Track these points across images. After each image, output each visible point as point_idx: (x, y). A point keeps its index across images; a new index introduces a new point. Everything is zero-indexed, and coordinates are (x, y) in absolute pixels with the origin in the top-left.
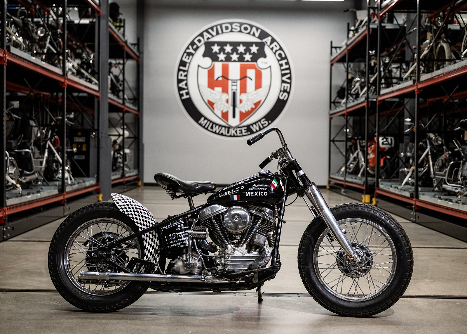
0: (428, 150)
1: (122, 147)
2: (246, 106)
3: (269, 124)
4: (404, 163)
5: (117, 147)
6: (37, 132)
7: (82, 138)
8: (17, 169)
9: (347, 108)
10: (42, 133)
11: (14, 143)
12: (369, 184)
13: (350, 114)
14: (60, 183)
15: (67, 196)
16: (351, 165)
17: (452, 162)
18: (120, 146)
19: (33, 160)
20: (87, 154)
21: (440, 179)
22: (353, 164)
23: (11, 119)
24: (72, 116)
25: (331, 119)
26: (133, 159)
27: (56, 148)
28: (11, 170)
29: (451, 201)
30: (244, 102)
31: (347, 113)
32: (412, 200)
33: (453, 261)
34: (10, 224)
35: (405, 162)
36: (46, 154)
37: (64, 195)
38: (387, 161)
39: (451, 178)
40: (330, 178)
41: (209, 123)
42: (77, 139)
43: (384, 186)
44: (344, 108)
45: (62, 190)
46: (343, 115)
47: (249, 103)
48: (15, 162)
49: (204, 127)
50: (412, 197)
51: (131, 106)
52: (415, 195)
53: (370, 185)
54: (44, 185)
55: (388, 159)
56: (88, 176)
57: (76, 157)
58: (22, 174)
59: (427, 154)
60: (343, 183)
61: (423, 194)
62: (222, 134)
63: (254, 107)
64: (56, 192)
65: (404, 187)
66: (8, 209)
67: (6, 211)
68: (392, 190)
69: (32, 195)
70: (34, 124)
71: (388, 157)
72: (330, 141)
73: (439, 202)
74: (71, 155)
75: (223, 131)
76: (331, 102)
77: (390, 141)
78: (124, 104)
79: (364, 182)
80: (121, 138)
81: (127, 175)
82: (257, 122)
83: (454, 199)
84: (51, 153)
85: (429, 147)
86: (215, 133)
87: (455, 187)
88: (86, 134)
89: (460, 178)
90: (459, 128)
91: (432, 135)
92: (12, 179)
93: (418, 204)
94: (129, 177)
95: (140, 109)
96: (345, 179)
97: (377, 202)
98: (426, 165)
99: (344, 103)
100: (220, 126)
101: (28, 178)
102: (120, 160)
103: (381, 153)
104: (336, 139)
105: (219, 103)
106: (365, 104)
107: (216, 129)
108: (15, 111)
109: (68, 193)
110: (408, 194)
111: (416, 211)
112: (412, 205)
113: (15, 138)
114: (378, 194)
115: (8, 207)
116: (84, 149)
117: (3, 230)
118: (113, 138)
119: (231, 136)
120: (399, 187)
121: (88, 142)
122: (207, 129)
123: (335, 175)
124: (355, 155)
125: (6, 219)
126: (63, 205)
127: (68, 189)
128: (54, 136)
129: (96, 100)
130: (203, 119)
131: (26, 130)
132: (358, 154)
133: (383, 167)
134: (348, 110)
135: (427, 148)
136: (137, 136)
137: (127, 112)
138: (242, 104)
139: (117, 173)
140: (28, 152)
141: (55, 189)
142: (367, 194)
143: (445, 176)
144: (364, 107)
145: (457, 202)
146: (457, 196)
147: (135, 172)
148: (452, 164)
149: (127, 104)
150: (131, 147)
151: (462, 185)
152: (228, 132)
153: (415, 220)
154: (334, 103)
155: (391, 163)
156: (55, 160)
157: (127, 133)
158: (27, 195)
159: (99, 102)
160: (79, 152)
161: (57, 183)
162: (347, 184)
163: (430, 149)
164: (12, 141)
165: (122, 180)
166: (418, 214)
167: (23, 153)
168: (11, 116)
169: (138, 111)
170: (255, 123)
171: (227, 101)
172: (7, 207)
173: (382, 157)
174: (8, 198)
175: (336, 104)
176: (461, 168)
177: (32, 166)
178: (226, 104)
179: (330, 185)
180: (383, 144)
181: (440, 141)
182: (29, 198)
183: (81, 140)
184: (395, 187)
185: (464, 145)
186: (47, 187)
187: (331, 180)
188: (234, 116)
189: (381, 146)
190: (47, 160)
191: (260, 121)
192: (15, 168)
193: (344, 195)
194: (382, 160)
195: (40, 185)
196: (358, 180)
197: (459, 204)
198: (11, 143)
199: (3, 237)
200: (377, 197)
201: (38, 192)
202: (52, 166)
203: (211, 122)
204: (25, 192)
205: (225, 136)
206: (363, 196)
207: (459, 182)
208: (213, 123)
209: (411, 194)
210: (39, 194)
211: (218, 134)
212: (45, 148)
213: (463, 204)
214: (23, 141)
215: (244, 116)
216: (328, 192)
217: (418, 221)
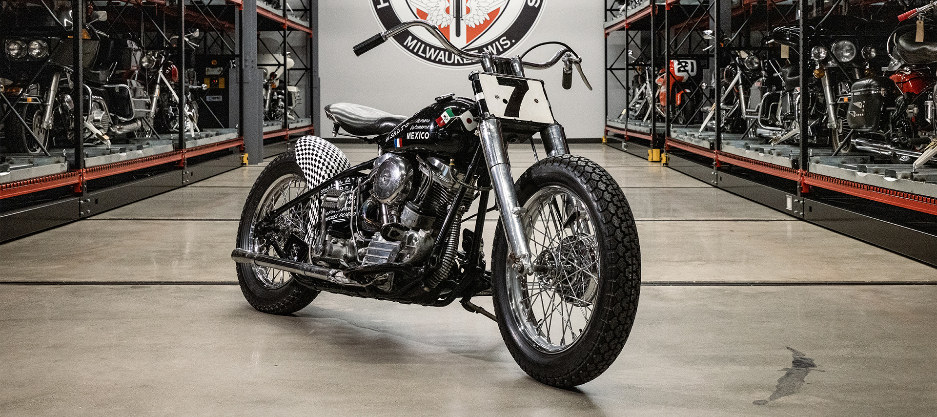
0: (738, 76)
1: (284, 83)
2: (476, 17)
3: (512, 45)
4: (708, 99)
5: (277, 83)
6: (139, 59)
7: (218, 69)
8: (106, 113)
9: (627, 18)
10: (149, 61)
11: (102, 75)
12: (657, 132)
13: (633, 26)
14: (177, 136)
15: (187, 156)
16: (637, 106)
17: (767, 93)
18: (280, 82)
19: (132, 99)
20: (225, 92)
21: (755, 119)
22: (640, 104)
23: (94, 37)
24: (197, 34)
25: (607, 35)
26: (303, 101)
27: (173, 83)
28: (98, 115)
29: (762, 151)
30: (473, 11)
31: (628, 24)
32: (713, 152)
33: (749, 237)
34: (91, 194)
35: (710, 97)
36: (157, 92)
37: (183, 154)
38: (686, 97)
39: (768, 118)
40: (607, 126)
41: (419, 43)
42: (211, 71)
43: (677, 133)
44: (623, 18)
45: (179, 146)
46: (622, 29)
47: (480, 13)
48: (103, 103)
49: (412, 51)
50: (712, 148)
51: (298, 20)
52: (716, 145)
53: (660, 135)
54: (154, 139)
55: (687, 93)
56: (227, 126)
57: (208, 98)
58: (115, 122)
59: (737, 83)
60: (624, 133)
61: (728, 144)
62: (440, 62)
63: (488, 18)
64: (170, 148)
65: (702, 134)
66: (87, 172)
67: (85, 175)
68: (686, 139)
69: (129, 152)
70: (135, 46)
71: (688, 91)
72: (606, 69)
73: (748, 154)
74: (197, 94)
75: (442, 56)
76: (606, 10)
77: (689, 68)
78: (285, 16)
79: (651, 129)
80: (282, 68)
81: (291, 126)
82: (494, 42)
83: (767, 148)
84: (164, 90)
85: (739, 72)
86: (429, 59)
87: (773, 130)
88: (224, 61)
89: (779, 117)
90: (773, 40)
91: (744, 55)
92: (99, 128)
93: (721, 158)
94: (296, 128)
95: (314, 26)
96: (626, 126)
97: (668, 159)
98: (736, 101)
99: (623, 10)
100: (436, 48)
101: (127, 128)
102: (281, 103)
103: (676, 85)
104: (613, 67)
105: (435, 13)
106: (650, 10)
107: (431, 53)
108: (100, 25)
109: (189, 151)
110: (706, 145)
111: (719, 169)
112: (712, 160)
113: (105, 66)
114: (669, 146)
115: (88, 169)
116: (222, 86)
117: (80, 203)
118: (270, 70)
119: (453, 64)
120: (696, 135)
121: (225, 75)
122: (416, 54)
123: (614, 121)
124: (643, 88)
125: (84, 187)
126: (182, 168)
127: (189, 145)
128: (169, 65)
129: (237, 10)
130: (410, 38)
131: (121, 56)
132: (646, 88)
133: (680, 106)
134: (628, 21)
135: (736, 74)
136: (309, 67)
137: (291, 29)
138: (470, 15)
139: (275, 123)
140: (125, 88)
141: (168, 144)
142: (654, 148)
143: (757, 115)
144: (649, 15)
145: (770, 153)
146: (770, 143)
147: (306, 122)
148: (768, 96)
149: (289, 17)
150: (299, 83)
151: (782, 127)
152: (449, 59)
153: (717, 184)
154: (611, 10)
155: (692, 100)
156: (172, 101)
157: (291, 62)
158: (120, 153)
159: (241, 12)
160: (212, 91)
161: (172, 136)
162: (629, 134)
163: (741, 75)
164: (99, 72)
165: (284, 133)
166: (720, 173)
167: (117, 91)
168: (94, 32)
169: (310, 28)
170: (491, 44)
171: (447, 11)
172: (85, 168)
173: (678, 92)
174: (87, 156)
175: (614, 12)
176: (781, 101)
177: (131, 110)
178: (445, 15)
179: (607, 137)
180: (679, 71)
181: (756, 63)
182: (124, 156)
183: (216, 72)
184: (691, 135)
185: (785, 68)
186: (157, 142)
187: (608, 129)
188: (458, 34)
189: (677, 74)
190: (158, 101)
191: (498, 40)
192: (104, 113)
193: (626, 152)
194: (679, 96)
195: (148, 139)
196: (643, 128)
197: (772, 155)
198: (98, 74)
199: (80, 214)
200: (668, 152)
201: (140, 148)
202: (167, 111)
203: (423, 42)
204: (118, 148)
205: (446, 64)
206: (649, 151)
207: (777, 123)
208: (427, 45)
209: (711, 144)
210: (140, 151)
211: (434, 61)
212: (155, 83)
213: (779, 155)
214: (118, 72)
215: (474, 32)
216: (604, 148)
217: (720, 184)
